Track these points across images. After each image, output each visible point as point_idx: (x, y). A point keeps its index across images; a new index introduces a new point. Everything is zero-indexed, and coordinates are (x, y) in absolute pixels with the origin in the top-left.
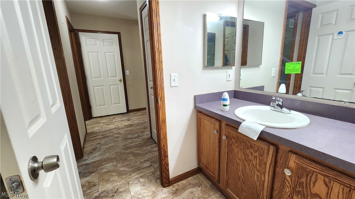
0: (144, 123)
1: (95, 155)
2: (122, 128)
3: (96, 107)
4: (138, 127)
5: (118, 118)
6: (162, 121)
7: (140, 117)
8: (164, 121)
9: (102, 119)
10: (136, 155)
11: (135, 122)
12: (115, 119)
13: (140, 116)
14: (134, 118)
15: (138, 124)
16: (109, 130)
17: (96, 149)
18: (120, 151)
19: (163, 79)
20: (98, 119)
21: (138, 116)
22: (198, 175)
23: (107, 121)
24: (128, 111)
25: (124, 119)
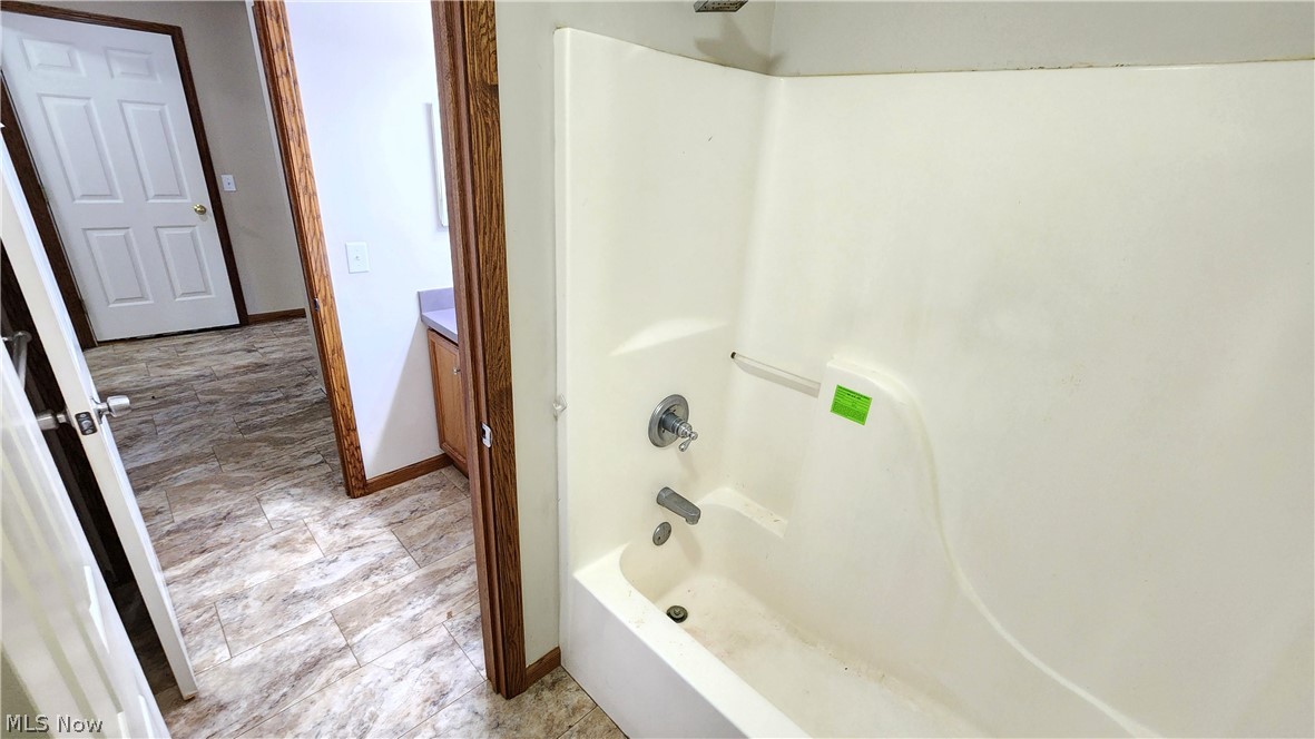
0: (307, 359)
1: (139, 452)
2: (226, 376)
3: (109, 304)
4: (286, 372)
5: (208, 345)
6: (333, 351)
7: (292, 340)
8: (339, 350)
9: (138, 346)
10: (277, 443)
11: (274, 356)
12: (196, 346)
13: (292, 335)
14: (270, 343)
15: (285, 364)
16: (178, 383)
17: (139, 436)
18: (226, 436)
19: (325, 256)
20: (121, 347)
21: (285, 335)
22: (443, 471)
23: (166, 356)
24: (246, 320)
25: (231, 346)
